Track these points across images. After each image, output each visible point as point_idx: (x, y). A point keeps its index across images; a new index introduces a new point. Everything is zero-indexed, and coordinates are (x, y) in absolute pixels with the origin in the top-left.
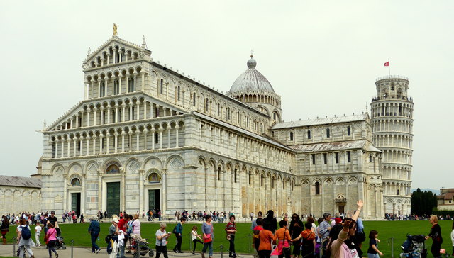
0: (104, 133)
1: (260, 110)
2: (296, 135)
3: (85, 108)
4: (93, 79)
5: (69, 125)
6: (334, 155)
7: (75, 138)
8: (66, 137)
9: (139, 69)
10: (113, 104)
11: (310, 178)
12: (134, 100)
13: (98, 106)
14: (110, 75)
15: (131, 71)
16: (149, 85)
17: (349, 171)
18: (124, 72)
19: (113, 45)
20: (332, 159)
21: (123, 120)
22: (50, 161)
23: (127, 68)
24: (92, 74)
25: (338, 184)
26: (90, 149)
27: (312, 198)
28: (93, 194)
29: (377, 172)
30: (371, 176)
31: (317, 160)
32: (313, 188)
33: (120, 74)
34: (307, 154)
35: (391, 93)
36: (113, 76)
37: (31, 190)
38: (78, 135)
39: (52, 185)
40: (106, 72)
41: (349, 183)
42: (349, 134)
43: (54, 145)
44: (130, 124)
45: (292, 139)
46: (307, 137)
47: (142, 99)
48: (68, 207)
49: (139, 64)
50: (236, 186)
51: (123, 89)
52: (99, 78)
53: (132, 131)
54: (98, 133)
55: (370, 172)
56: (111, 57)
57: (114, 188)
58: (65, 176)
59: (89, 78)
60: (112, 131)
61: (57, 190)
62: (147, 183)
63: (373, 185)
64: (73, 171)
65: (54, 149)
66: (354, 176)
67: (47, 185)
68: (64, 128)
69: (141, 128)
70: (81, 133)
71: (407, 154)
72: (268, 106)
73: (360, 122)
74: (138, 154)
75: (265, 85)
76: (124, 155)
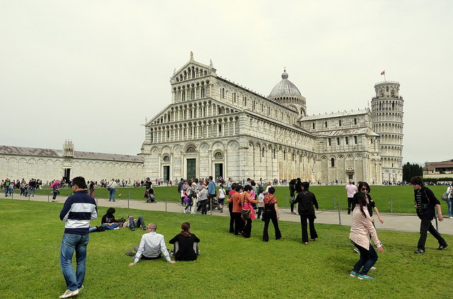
0: (185, 125)
1: (291, 108)
2: (317, 125)
3: (172, 109)
4: (177, 89)
5: (162, 120)
6: (345, 139)
7: (166, 129)
8: (160, 128)
9: (208, 82)
10: (191, 105)
11: (327, 155)
12: (205, 103)
13: (181, 107)
14: (188, 86)
15: (203, 83)
16: (215, 93)
17: (355, 150)
18: (198, 84)
19: (191, 66)
20: (343, 141)
21: (198, 116)
22: (150, 145)
23: (200, 81)
24: (177, 86)
25: (348, 159)
26: (175, 136)
27: (329, 169)
28: (178, 166)
29: (377, 151)
30: (373, 154)
31: (332, 142)
32: (330, 162)
33: (195, 86)
34: (325, 138)
35: (386, 93)
36: (191, 86)
37: (137, 164)
38: (168, 127)
39: (151, 160)
40: (186, 84)
41: (356, 159)
42: (355, 124)
43: (152, 134)
44: (202, 119)
45: (314, 128)
46: (325, 126)
47: (210, 102)
48: (161, 176)
49: (208, 78)
50: (275, 161)
51: (197, 95)
52: (182, 88)
53: (203, 124)
54: (181, 126)
55: (371, 150)
56: (189, 74)
57: (191, 163)
58: (160, 155)
59: (175, 89)
60: (190, 124)
61: (154, 164)
62: (214, 159)
63: (373, 160)
64: (164, 151)
65: (152, 137)
67: (148, 160)
68: (158, 122)
69: (210, 122)
70: (170, 126)
71: (400, 137)
72: (297, 105)
73: (364, 115)
74: (208, 139)
75: (295, 90)
76: (198, 140)
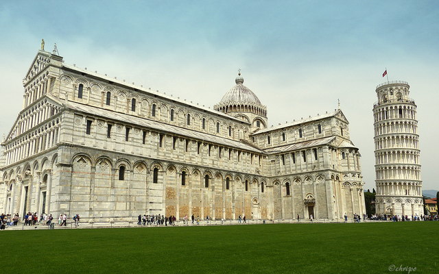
1: (240, 119)
2: (272, 139)
3: (22, 118)
4: (27, 92)
6: (301, 155)
8: (11, 147)
11: (280, 179)
12: (43, 104)
13: (27, 114)
15: (44, 77)
17: (316, 169)
18: (41, 80)
19: (39, 58)
20: (300, 158)
22: (2, 170)
24: (27, 88)
25: (306, 183)
26: (20, 155)
27: (283, 199)
29: (352, 169)
30: (345, 174)
31: (286, 160)
32: (284, 189)
33: (39, 83)
34: (277, 155)
36: (36, 85)
40: (33, 83)
41: (317, 182)
45: (269, 143)
46: (282, 139)
47: (46, 102)
49: (48, 69)
50: (158, 186)
55: (342, 169)
63: (347, 183)
65: (6, 159)
66: (321, 175)
68: (12, 139)
72: (249, 115)
74: (38, 155)
75: (247, 96)
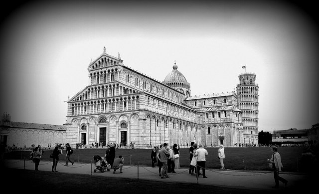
0: (99, 102)
1: (179, 90)
2: (198, 103)
3: (89, 89)
4: (93, 75)
5: (81, 98)
6: (217, 113)
7: (84, 105)
8: (79, 104)
9: (116, 70)
10: (103, 87)
11: (205, 125)
12: (114, 85)
13: (96, 88)
14: (102, 72)
15: (112, 70)
16: (121, 78)
17: (225, 121)
18: (109, 71)
19: (104, 57)
20: (216, 115)
21: (108, 95)
22: (71, 117)
23: (110, 69)
24: (93, 72)
25: (220, 128)
26: (91, 111)
27: (207, 136)
28: (93, 133)
29: (240, 122)
30: (237, 124)
31: (209, 116)
32: (207, 130)
33: (107, 72)
34: (204, 113)
35: (246, 81)
36: (103, 73)
37: (63, 132)
38: (85, 103)
39: (72, 129)
40: (100, 71)
41: (226, 128)
42: (225, 102)
43: (73, 108)
44: (112, 97)
45: (196, 105)
46: (203, 104)
47: (118, 85)
48: (80, 141)
49: (117, 67)
50: (166, 129)
51: (109, 79)
52: (96, 74)
53: (113, 101)
54: (95, 102)
55: (236, 122)
56: (102, 64)
57: (103, 131)
58: (79, 124)
59: (91, 74)
60: (102, 101)
61: (74, 131)
62: (120, 128)
63: (238, 129)
64: (82, 122)
65: (73, 111)
66: (228, 124)
67: (69, 129)
68: (78, 100)
69: (117, 100)
70: (87, 102)
71: (256, 113)
72: (184, 89)
73: (231, 96)
74: (116, 113)
75: (182, 78)
76: (108, 113)
